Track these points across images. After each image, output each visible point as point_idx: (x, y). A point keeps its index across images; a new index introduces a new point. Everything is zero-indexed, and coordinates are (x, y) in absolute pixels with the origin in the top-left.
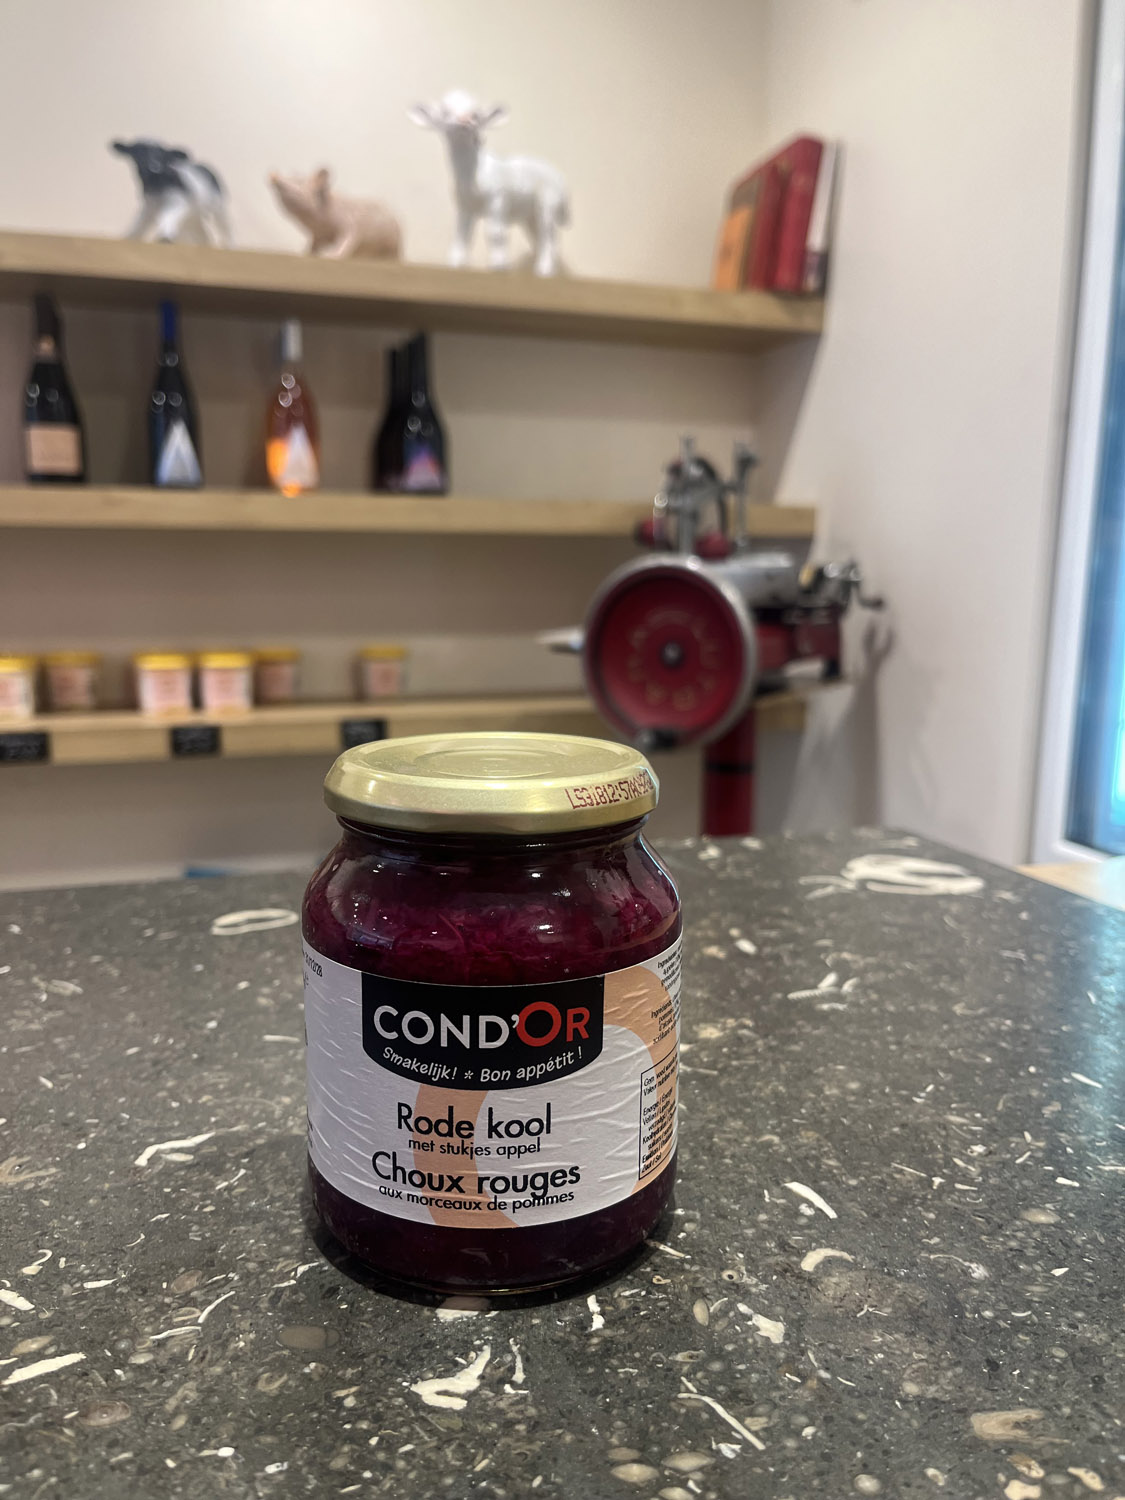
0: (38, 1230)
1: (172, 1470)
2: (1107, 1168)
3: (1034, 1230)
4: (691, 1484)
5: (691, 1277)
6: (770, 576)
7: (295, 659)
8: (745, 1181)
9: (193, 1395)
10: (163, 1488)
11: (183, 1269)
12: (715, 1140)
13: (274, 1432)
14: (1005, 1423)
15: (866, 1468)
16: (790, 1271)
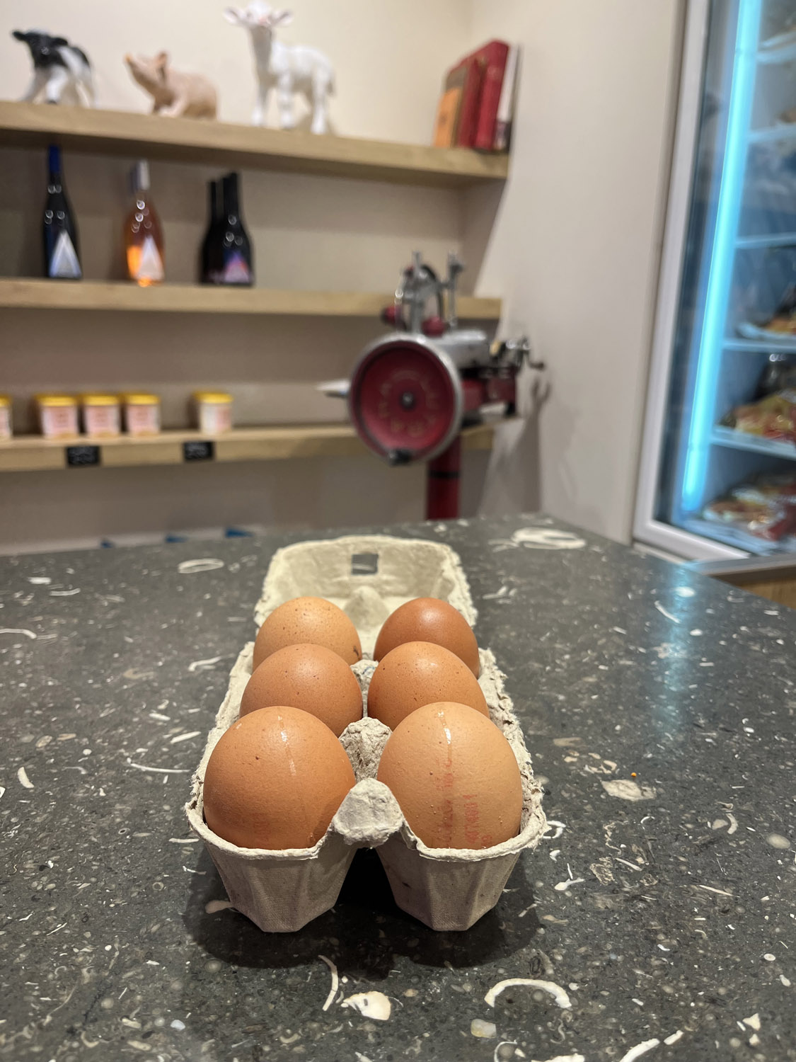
3: (586, 684)
6: (471, 347)
14: (566, 741)
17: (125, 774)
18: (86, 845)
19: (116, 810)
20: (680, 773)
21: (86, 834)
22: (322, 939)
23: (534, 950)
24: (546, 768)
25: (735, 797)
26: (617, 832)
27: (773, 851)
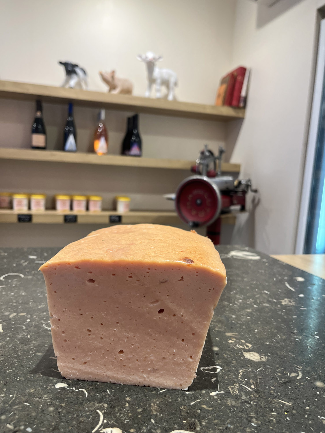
3: (246, 312)
6: (226, 182)
14: (231, 334)
17: (40, 330)
18: (16, 356)
19: (32, 343)
20: (280, 352)
21: (18, 351)
22: (101, 404)
23: (193, 419)
24: (219, 344)
25: (304, 364)
26: (245, 373)
27: (316, 388)
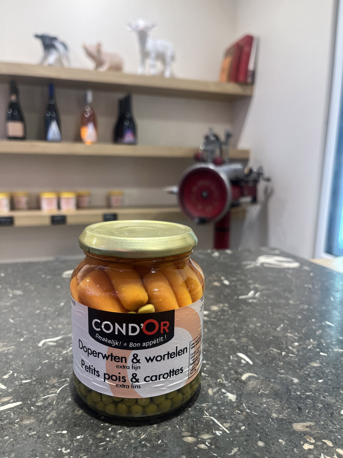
0: (8, 364)
1: (48, 437)
2: (336, 350)
3: (313, 368)
4: (207, 443)
5: (208, 381)
6: (235, 171)
7: (90, 195)
8: (225, 352)
9: (55, 415)
10: (45, 443)
11: (52, 377)
12: (216, 340)
13: (79, 426)
14: (303, 426)
15: (260, 439)
16: (238, 380)
